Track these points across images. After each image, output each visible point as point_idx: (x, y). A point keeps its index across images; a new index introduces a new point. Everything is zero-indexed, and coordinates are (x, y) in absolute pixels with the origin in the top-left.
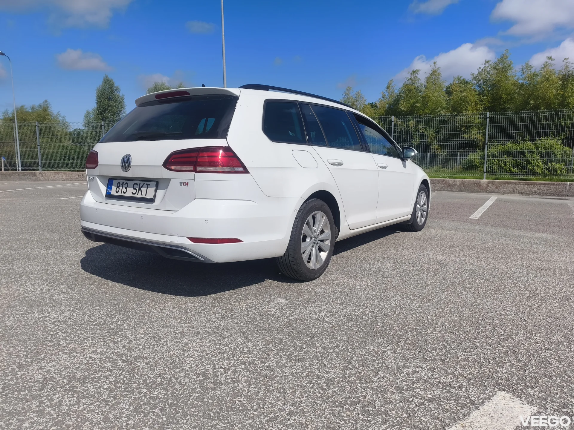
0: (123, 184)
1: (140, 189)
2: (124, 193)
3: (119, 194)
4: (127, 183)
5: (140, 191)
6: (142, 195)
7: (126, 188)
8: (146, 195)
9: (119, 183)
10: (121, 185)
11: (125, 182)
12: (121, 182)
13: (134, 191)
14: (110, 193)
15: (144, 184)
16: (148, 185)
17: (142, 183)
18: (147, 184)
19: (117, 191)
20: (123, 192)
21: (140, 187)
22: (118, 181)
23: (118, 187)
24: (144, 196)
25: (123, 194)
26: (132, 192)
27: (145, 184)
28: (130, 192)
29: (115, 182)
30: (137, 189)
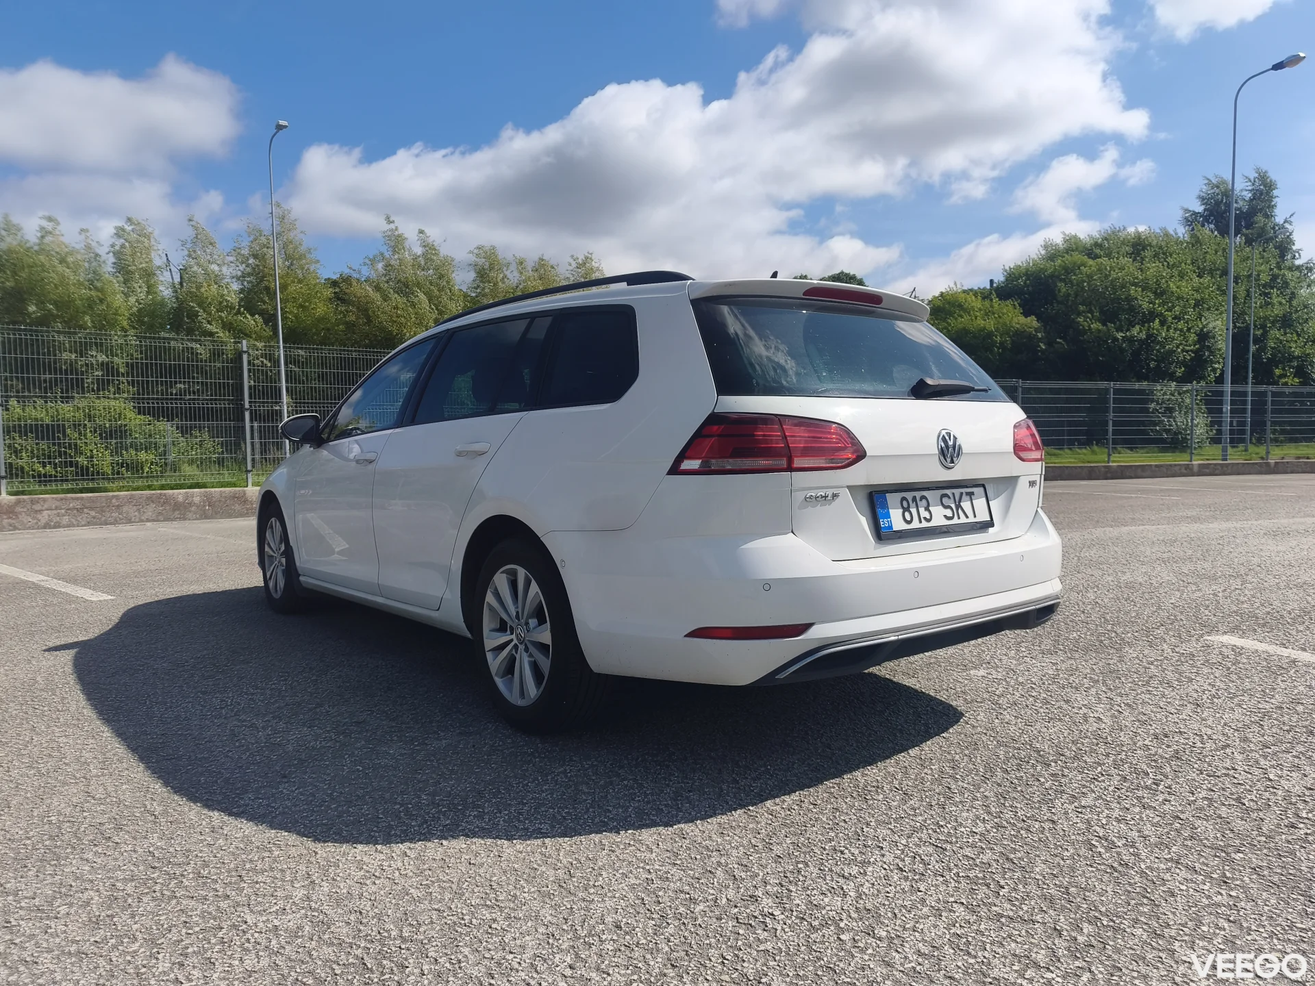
0: (914, 499)
1: (959, 506)
2: (928, 520)
3: (915, 524)
4: (923, 497)
5: (960, 511)
6: (967, 517)
7: (927, 509)
8: (975, 516)
9: (904, 499)
10: (912, 505)
11: (918, 494)
12: (909, 495)
13: (949, 513)
14: (890, 527)
15: (962, 494)
16: (971, 494)
17: (957, 492)
18: (968, 494)
19: (908, 518)
20: (925, 518)
21: (957, 499)
22: (899, 496)
23: (906, 509)
24: (971, 519)
25: (925, 524)
26: (945, 516)
27: (964, 494)
28: (939, 516)
29: (893, 499)
30: (953, 506)
